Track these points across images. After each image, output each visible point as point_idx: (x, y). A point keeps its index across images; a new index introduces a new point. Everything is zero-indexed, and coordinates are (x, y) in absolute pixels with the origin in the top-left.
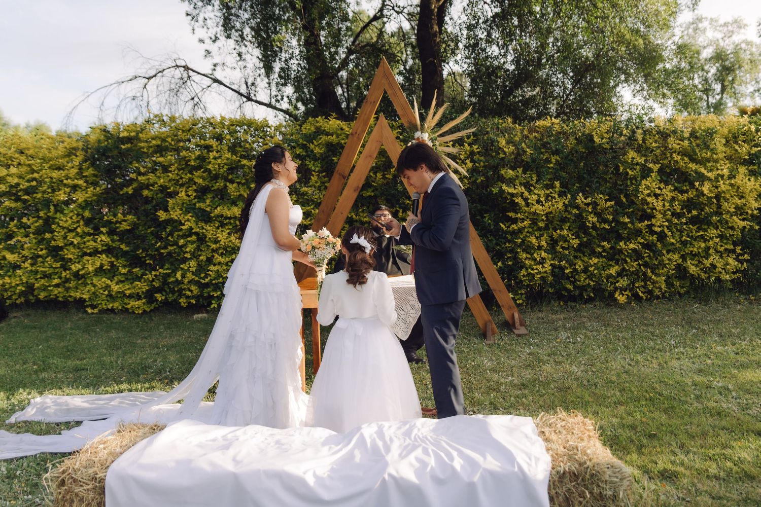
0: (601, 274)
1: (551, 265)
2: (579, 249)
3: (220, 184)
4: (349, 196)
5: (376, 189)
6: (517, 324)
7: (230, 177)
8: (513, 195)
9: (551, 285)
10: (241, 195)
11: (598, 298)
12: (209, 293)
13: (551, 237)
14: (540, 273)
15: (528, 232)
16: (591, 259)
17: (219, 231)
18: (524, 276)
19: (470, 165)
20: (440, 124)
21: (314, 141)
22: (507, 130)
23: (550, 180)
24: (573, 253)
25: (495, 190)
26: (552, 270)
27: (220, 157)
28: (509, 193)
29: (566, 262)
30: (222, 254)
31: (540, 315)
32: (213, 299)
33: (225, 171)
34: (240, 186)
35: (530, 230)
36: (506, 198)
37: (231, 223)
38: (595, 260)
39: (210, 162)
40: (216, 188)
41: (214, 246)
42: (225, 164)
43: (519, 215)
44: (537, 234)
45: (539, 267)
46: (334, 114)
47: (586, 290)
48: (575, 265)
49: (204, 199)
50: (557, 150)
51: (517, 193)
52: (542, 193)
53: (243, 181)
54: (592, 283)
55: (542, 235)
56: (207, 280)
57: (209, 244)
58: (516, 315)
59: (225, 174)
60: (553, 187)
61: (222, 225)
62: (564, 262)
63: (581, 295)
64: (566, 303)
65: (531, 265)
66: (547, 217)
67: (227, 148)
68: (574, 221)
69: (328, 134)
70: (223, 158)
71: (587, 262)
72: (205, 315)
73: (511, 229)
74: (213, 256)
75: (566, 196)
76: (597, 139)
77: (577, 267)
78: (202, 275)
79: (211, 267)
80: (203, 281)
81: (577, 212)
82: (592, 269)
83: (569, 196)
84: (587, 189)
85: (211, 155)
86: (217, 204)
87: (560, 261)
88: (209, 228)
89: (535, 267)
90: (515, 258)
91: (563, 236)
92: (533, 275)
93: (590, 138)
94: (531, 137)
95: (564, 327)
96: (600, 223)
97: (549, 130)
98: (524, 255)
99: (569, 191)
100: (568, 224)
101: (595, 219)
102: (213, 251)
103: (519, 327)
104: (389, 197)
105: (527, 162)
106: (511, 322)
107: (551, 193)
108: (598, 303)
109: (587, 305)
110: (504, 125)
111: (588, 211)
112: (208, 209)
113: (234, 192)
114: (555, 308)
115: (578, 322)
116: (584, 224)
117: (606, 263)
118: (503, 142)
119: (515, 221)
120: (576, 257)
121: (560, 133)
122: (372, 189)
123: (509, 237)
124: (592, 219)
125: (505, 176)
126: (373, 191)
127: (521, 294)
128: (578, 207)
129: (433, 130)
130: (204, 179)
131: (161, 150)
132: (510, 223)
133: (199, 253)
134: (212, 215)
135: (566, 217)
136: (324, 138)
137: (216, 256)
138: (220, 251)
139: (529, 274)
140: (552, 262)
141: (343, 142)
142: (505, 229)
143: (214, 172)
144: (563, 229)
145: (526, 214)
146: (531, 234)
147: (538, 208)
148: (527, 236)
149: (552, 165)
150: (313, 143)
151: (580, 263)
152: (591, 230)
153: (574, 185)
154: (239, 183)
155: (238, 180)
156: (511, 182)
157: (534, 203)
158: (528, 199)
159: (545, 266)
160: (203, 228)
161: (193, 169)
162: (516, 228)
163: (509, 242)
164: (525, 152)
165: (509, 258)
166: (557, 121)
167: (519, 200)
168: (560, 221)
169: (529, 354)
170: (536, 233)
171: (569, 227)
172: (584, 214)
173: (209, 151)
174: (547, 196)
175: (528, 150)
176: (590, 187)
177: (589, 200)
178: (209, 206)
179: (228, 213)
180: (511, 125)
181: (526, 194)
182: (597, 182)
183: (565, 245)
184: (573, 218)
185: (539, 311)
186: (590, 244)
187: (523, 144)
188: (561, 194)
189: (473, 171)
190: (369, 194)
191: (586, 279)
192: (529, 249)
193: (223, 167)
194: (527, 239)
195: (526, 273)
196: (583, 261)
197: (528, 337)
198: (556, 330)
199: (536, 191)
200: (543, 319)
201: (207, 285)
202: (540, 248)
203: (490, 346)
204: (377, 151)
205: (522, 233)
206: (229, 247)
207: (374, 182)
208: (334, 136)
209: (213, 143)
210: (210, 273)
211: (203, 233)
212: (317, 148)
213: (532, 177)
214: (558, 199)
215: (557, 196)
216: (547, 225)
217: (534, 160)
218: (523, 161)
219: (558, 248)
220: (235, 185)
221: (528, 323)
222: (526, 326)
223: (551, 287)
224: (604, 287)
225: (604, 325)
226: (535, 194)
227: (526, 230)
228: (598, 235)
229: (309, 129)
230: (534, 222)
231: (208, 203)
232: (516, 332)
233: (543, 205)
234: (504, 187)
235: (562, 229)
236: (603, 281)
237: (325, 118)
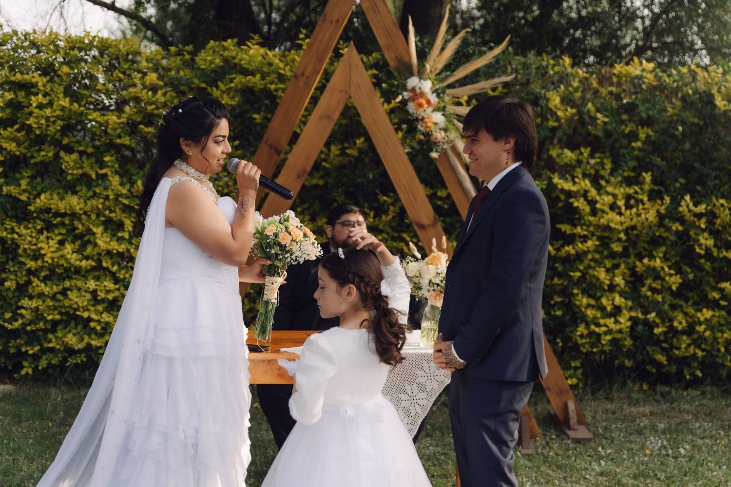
0: (715, 338)
1: (631, 319)
2: (680, 293)
3: (48, 153)
5: (327, 173)
6: (573, 421)
7: (65, 141)
8: (569, 194)
9: (630, 355)
10: (85, 175)
11: (709, 379)
12: (18, 348)
13: (632, 269)
14: (610, 332)
15: (591, 260)
16: (701, 311)
17: (42, 238)
18: (582, 336)
20: (451, 66)
21: (220, 84)
22: (563, 78)
23: (633, 170)
24: (668, 299)
26: (632, 328)
27: (50, 104)
28: (563, 190)
29: (657, 315)
30: (45, 280)
31: (609, 406)
32: (26, 360)
33: (57, 131)
34: (84, 158)
35: (597, 256)
36: (558, 199)
37: (63, 224)
38: (707, 314)
39: (31, 114)
40: (39, 159)
41: (31, 264)
42: (58, 117)
43: (579, 229)
44: (608, 264)
45: (610, 322)
46: (256, 37)
47: (689, 366)
48: (671, 320)
49: (18, 180)
50: (649, 117)
51: (578, 191)
52: (621, 191)
53: (90, 150)
54: (700, 354)
55: (617, 266)
56: (16, 325)
57: (23, 259)
58: (572, 406)
59: (58, 136)
60: (638, 181)
61: (49, 227)
62: (653, 314)
63: (680, 374)
64: (653, 386)
65: (595, 317)
66: (626, 234)
67: (61, 89)
68: (674, 244)
69: (245, 72)
70: (55, 107)
71: (692, 317)
72: (9, 387)
73: (563, 253)
74: (29, 282)
75: (662, 199)
76: (720, 102)
77: (676, 324)
78: (8, 315)
79: (25, 302)
80: (9, 327)
81: (680, 228)
82: (701, 328)
83: (667, 199)
84: (699, 188)
85: (34, 101)
86: (39, 188)
87: (646, 313)
88: (24, 232)
89: (602, 321)
90: (569, 306)
91: (654, 269)
92: (599, 336)
93: (709, 99)
94: (604, 91)
95: (654, 429)
96: (719, 248)
97: (636, 82)
98: (585, 301)
99: (667, 192)
100: (663, 249)
101: (711, 242)
102: (30, 272)
103: (576, 426)
104: (352, 189)
105: (597, 137)
106: (560, 416)
107: (636, 192)
108: (708, 389)
109: (690, 391)
110: (557, 69)
111: (699, 227)
112: (24, 198)
113: (72, 169)
114: (635, 395)
115: (678, 421)
116: (691, 249)
117: (725, 319)
118: (555, 100)
119: (570, 239)
120: (673, 307)
121: (655, 88)
122: (321, 173)
123: (559, 267)
124: (706, 241)
125: (558, 160)
126: (322, 177)
127: (576, 368)
128: (682, 220)
129: (440, 76)
130: (19, 145)
132: (561, 242)
133: (4, 275)
134: (32, 208)
135: (660, 236)
136: (239, 80)
137: (36, 282)
138: (43, 274)
139: (591, 334)
140: (633, 314)
141: (273, 87)
142: (553, 252)
143: (38, 132)
144: (655, 258)
145: (592, 229)
146: (599, 263)
147: (613, 219)
148: (590, 267)
149: (639, 144)
150: (217, 87)
151: (680, 317)
152: (702, 261)
153: (676, 180)
154: (81, 153)
155: (82, 148)
156: (568, 172)
157: (607, 209)
158: (596, 202)
159: (621, 320)
160: (13, 231)
162: (573, 252)
163: (560, 275)
164: (595, 119)
165: (556, 303)
166: (651, 66)
167: (580, 203)
168: (648, 243)
169: (602, 474)
170: (607, 262)
171: (665, 253)
172: (692, 233)
173: (29, 94)
174: (628, 197)
175: (599, 115)
176: (703, 184)
177: (702, 208)
178: (25, 191)
179: (62, 206)
180: (569, 70)
181: (593, 192)
182: (716, 177)
183: (657, 285)
184: (673, 238)
185: (607, 399)
186: (700, 284)
187: (590, 105)
188: (654, 196)
190: (315, 181)
191: (689, 345)
192: (593, 289)
193: (54, 122)
194: (591, 272)
195: (586, 332)
196: (686, 314)
197: (593, 444)
198: (640, 432)
199: (610, 189)
200: (614, 413)
201: (15, 334)
202: (612, 288)
203: (529, 457)
204: (340, 109)
205: (582, 261)
206: (59, 266)
207: (325, 160)
208: (258, 76)
209: (36, 78)
210: (23, 311)
211: (13, 239)
212: (225, 96)
213: (603, 164)
214: (648, 205)
215: (645, 199)
216: (625, 249)
217: (608, 134)
218: (589, 134)
219: (644, 289)
220: (75, 156)
221: (589, 419)
222: (587, 425)
223: (629, 357)
224: (720, 360)
225: (723, 428)
226: (608, 193)
227: (590, 256)
228: (713, 269)
229: (211, 62)
230: (604, 242)
231: (23, 187)
232: (571, 434)
233: (620, 214)
234: (556, 180)
235: (652, 257)
236: (719, 350)
237: (240, 44)
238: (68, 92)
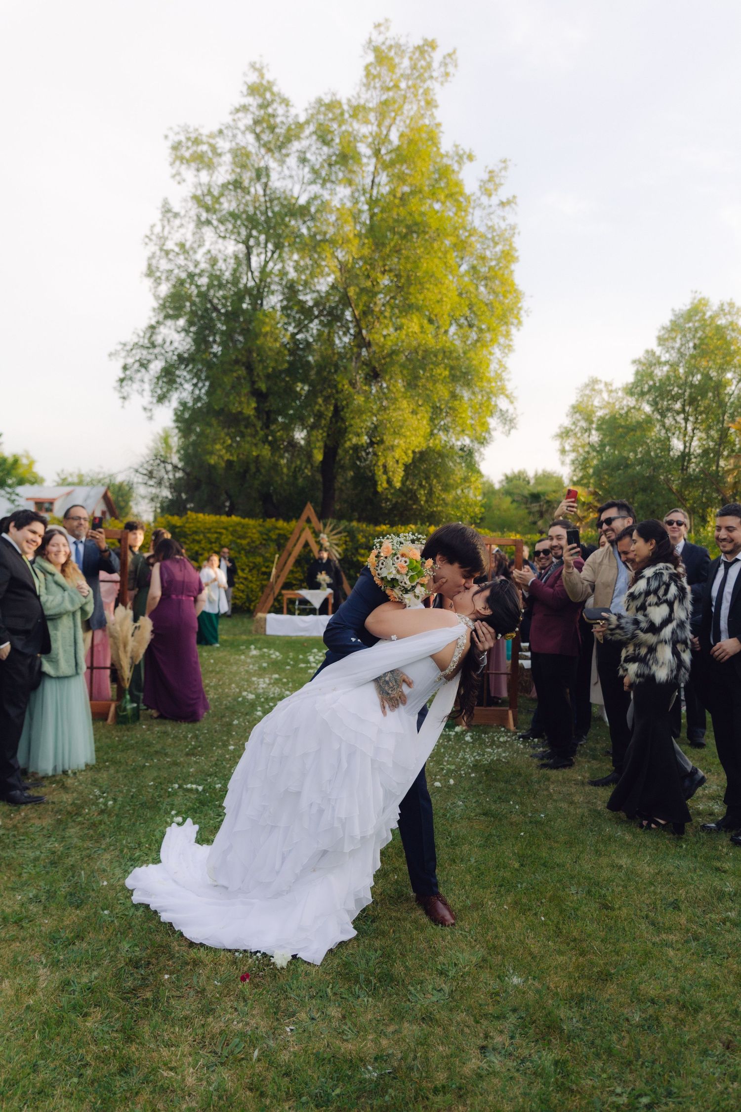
4: (292, 560)
19: (344, 546)
20: (331, 531)
22: (362, 531)
25: (355, 559)
46: (281, 519)
69: (279, 529)
85: (224, 537)
118: (360, 537)
131: (195, 533)
136: (277, 532)
141: (287, 534)
161: (211, 543)
189: (346, 550)
204: (304, 542)
208: (282, 530)
209: (224, 531)
237: (277, 520)
238: (232, 535)
